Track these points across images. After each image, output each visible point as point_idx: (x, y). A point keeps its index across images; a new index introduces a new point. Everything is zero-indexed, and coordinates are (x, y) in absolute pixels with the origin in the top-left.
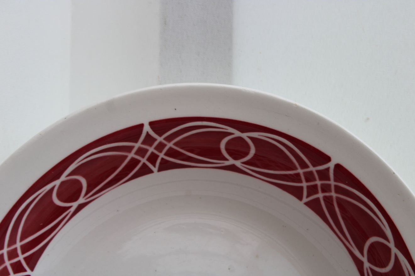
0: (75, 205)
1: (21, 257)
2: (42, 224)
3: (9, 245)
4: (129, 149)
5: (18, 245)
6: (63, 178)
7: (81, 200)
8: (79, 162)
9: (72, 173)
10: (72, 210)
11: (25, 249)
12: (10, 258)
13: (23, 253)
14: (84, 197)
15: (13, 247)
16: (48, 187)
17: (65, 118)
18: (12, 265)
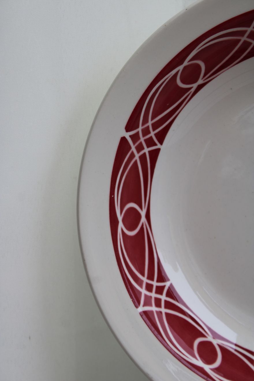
0: (195, 86)
1: (152, 134)
2: (167, 105)
3: (143, 125)
4: (242, 33)
5: (150, 123)
6: (186, 63)
7: (200, 82)
8: (199, 48)
9: (193, 59)
10: (193, 90)
11: (155, 126)
12: (144, 135)
13: (154, 130)
14: (202, 79)
15: (146, 126)
16: (173, 72)
17: (186, 9)
18: (145, 140)
